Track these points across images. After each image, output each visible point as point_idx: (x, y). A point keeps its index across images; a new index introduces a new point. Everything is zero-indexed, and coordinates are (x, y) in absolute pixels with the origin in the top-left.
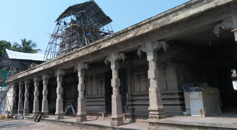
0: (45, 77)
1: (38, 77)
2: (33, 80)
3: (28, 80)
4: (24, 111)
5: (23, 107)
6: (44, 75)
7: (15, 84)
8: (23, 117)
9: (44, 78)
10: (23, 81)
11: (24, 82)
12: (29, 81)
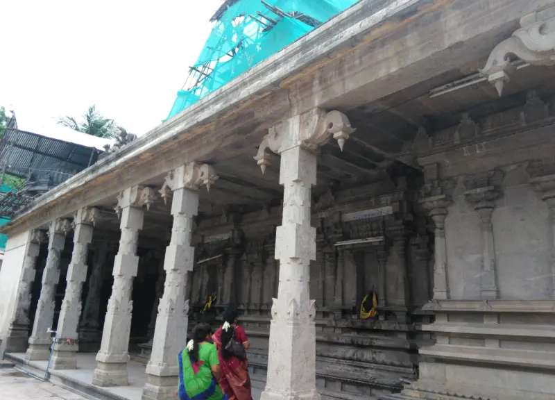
0: (188, 179)
1: (142, 186)
2: (116, 204)
3: (90, 208)
4: (56, 347)
5: (55, 327)
6: (182, 169)
7: (36, 231)
8: (49, 374)
9: (181, 184)
10: (67, 213)
11: (71, 220)
12: (93, 211)
